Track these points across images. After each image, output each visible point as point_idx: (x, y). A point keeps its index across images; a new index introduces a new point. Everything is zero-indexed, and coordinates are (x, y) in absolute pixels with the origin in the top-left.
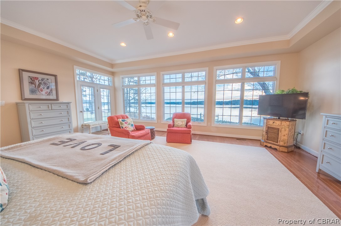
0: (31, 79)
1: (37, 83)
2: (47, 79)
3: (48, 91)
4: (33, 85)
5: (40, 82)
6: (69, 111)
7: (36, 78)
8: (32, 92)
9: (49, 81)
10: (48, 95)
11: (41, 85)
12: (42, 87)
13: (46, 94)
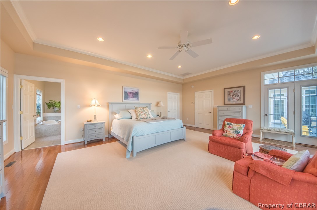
0: (229, 92)
1: (232, 94)
2: (238, 90)
3: (238, 98)
4: (230, 96)
5: (233, 93)
6: (241, 112)
7: (231, 91)
8: (229, 100)
9: (239, 91)
10: (237, 101)
11: (234, 95)
12: (234, 96)
13: (236, 101)
